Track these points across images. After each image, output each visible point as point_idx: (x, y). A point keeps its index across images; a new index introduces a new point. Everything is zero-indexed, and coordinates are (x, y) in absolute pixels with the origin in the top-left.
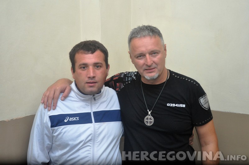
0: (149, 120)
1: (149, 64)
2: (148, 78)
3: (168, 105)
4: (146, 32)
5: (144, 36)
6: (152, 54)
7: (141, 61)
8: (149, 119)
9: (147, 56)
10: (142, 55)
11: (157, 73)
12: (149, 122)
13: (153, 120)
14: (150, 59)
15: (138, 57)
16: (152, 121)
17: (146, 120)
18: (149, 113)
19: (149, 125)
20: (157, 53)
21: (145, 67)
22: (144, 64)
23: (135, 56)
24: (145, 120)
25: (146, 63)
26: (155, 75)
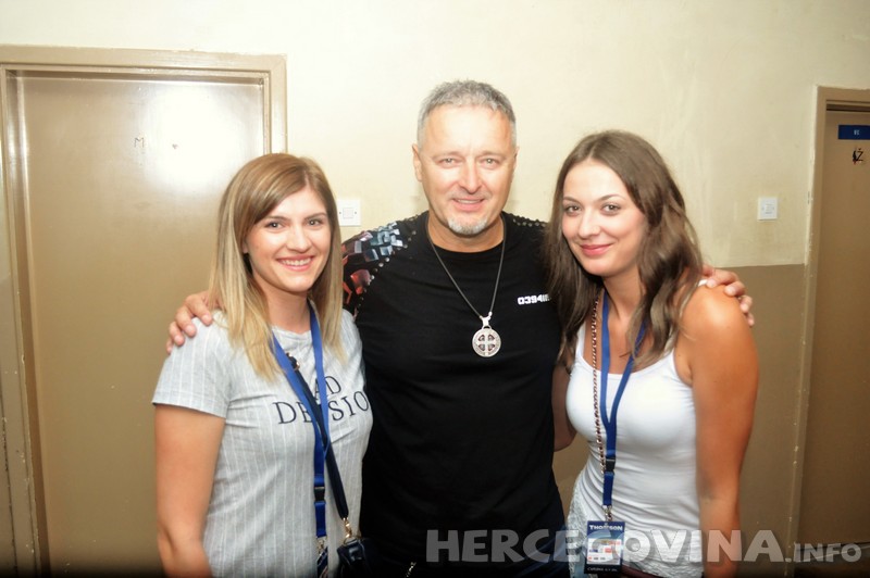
0: (486, 341)
1: (472, 186)
2: (458, 228)
3: (521, 301)
4: (482, 97)
5: (473, 105)
6: (482, 161)
7: (448, 175)
8: (486, 338)
9: (470, 161)
10: (455, 158)
11: (484, 216)
12: (486, 348)
13: (497, 341)
14: (476, 172)
15: (441, 161)
16: (494, 342)
17: (478, 343)
18: (486, 321)
19: (487, 354)
20: (498, 162)
21: (455, 192)
22: (456, 182)
23: (434, 158)
24: (476, 341)
25: (463, 184)
26: (477, 221)
